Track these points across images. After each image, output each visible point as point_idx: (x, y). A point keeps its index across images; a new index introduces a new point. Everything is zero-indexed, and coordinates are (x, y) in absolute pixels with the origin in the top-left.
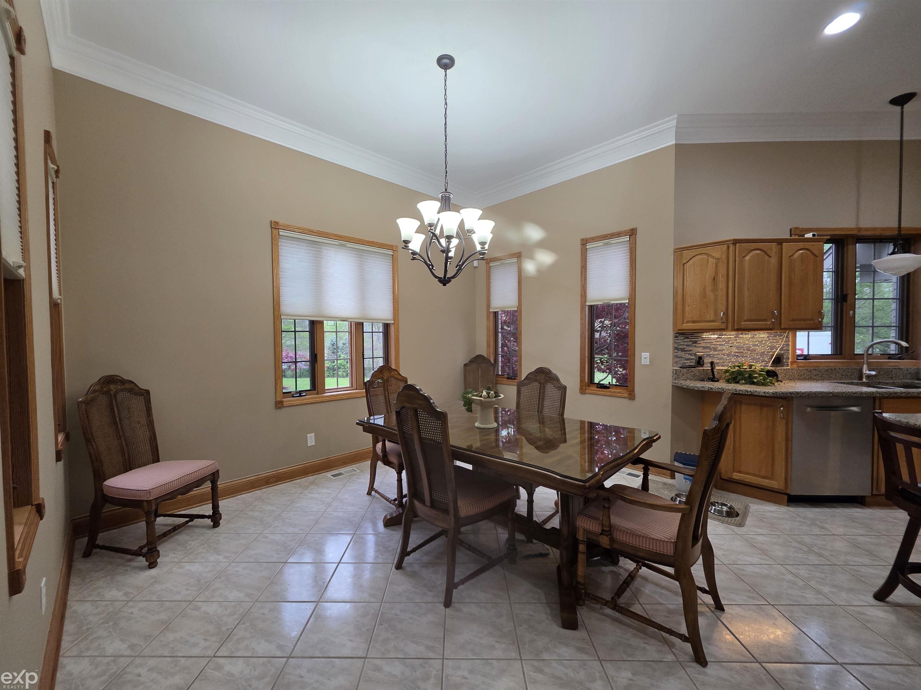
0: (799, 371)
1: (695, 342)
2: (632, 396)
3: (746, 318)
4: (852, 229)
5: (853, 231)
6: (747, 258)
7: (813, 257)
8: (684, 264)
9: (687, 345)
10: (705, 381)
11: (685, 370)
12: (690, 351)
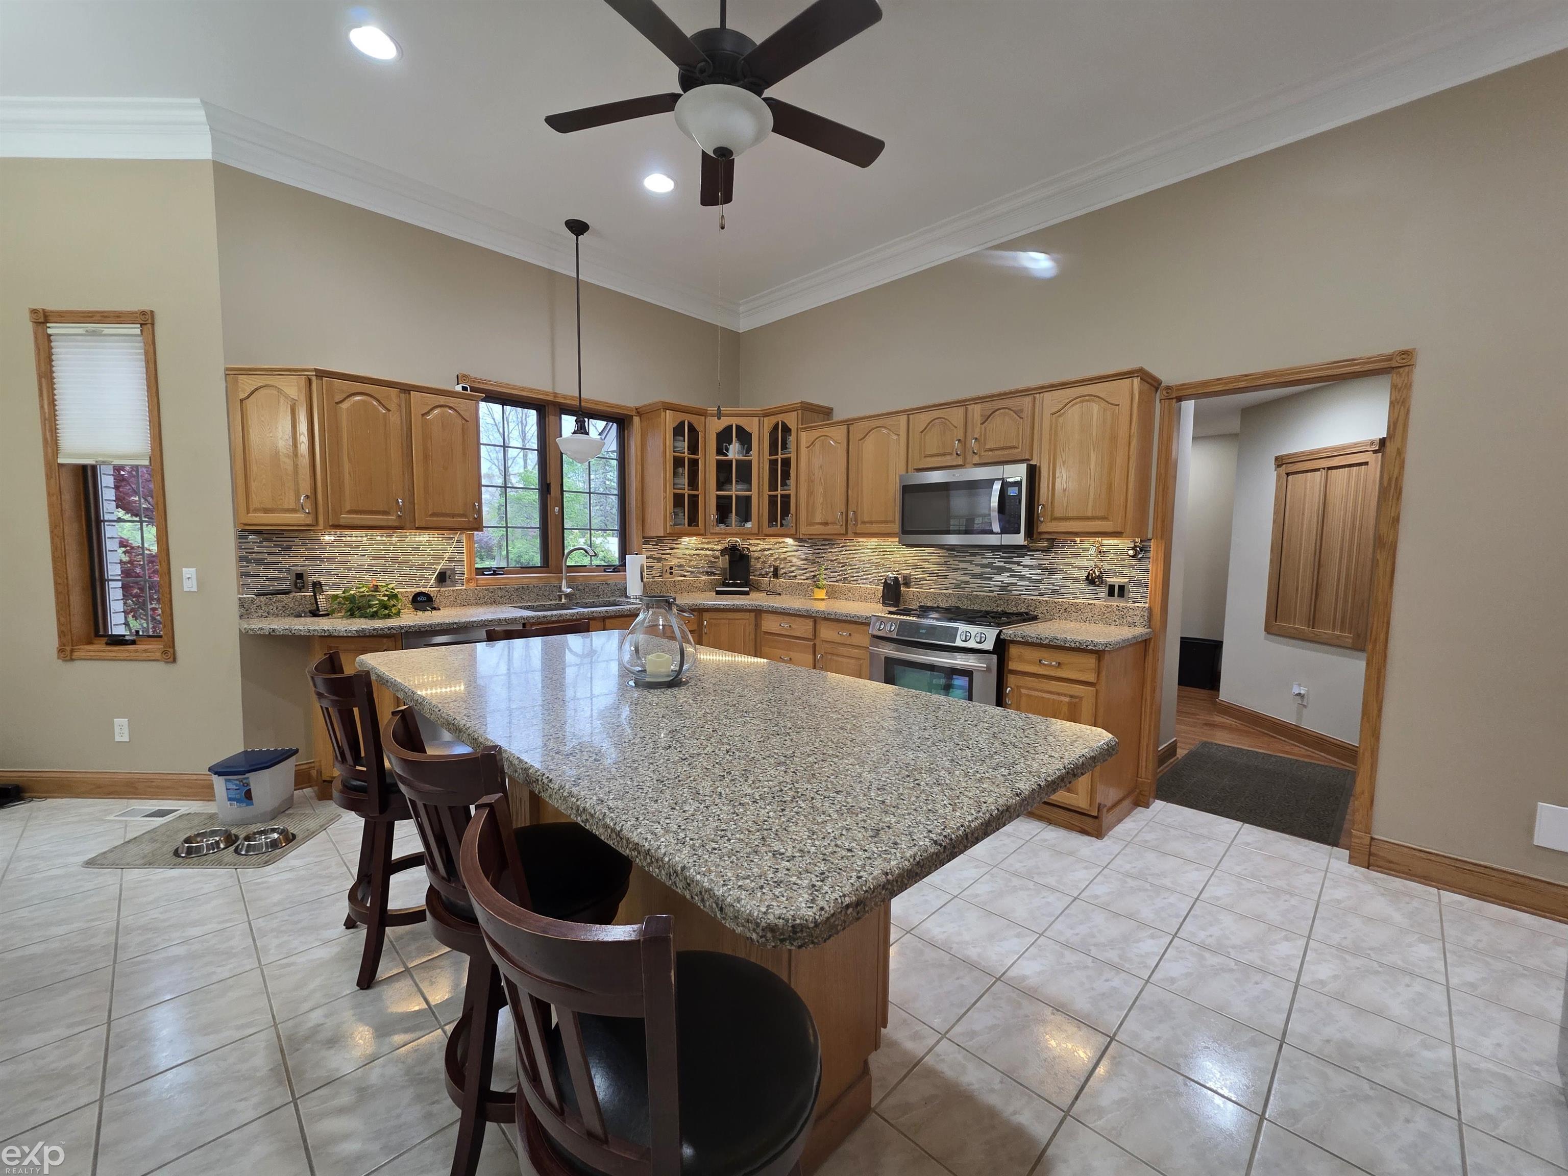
0: (476, 592)
1: (289, 548)
2: (170, 656)
3: (348, 508)
4: (547, 394)
5: (548, 395)
6: (345, 405)
7: (460, 421)
8: (241, 401)
9: (269, 554)
10: (301, 616)
11: (263, 598)
12: (277, 563)
